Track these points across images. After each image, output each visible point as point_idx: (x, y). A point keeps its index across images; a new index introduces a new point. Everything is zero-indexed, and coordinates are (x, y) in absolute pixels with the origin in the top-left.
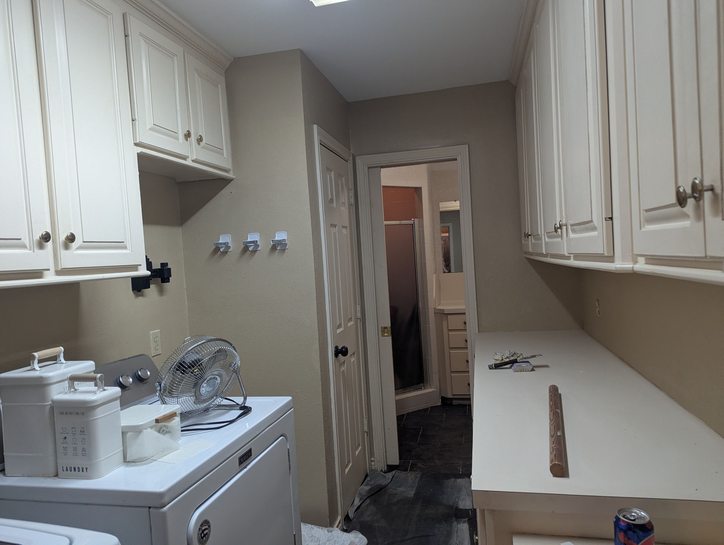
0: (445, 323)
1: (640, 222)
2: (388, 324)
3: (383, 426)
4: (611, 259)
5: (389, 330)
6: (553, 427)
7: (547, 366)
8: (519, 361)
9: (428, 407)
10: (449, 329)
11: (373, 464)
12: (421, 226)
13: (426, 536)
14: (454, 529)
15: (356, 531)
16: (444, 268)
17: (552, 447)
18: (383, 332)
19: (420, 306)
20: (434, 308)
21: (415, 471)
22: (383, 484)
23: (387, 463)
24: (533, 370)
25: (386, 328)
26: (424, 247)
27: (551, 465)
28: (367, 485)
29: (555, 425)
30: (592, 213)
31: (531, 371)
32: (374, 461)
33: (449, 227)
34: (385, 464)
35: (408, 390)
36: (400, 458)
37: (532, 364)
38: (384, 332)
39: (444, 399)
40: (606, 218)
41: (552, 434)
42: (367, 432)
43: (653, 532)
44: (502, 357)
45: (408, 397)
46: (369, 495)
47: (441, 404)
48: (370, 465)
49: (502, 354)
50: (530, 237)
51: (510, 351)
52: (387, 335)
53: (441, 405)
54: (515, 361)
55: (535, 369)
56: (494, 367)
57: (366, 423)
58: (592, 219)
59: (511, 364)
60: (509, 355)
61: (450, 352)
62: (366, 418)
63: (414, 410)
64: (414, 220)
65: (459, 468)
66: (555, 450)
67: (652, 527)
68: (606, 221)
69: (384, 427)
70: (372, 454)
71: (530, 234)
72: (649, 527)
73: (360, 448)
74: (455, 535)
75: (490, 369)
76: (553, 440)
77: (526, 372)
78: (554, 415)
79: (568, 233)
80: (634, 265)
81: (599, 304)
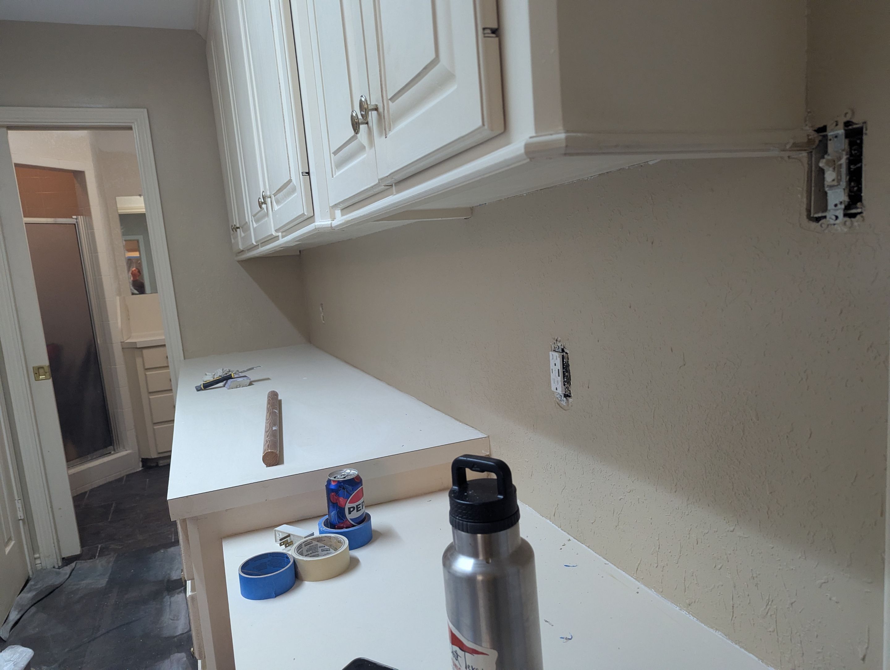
0: (139, 361)
1: (332, 168)
2: (44, 361)
3: (49, 506)
4: (311, 219)
5: (48, 371)
6: (268, 424)
7: (268, 379)
8: (234, 376)
9: (122, 476)
10: (147, 367)
11: (38, 561)
12: (90, 226)
13: (127, 624)
14: (166, 605)
15: (13, 646)
16: (132, 288)
17: (266, 440)
18: (36, 373)
19: (99, 341)
20: (121, 342)
21: (108, 555)
22: (57, 583)
23: (61, 555)
24: (251, 384)
25: (42, 368)
26: (97, 258)
27: (263, 454)
28: (30, 591)
29: (271, 422)
30: (290, 170)
31: (249, 385)
32: (39, 558)
33: (138, 241)
34: (59, 558)
35: (90, 458)
36: (83, 544)
37: (249, 378)
38: (38, 373)
39: (145, 461)
40: (303, 173)
41: (267, 430)
42: (23, 520)
43: (362, 485)
44: (214, 376)
45: (90, 468)
46: (35, 602)
47: (142, 468)
48: (33, 565)
49: (214, 374)
50: (238, 230)
51: (223, 369)
52: (44, 378)
53: (142, 470)
54: (230, 377)
55: (253, 383)
56: (203, 388)
57: (20, 507)
58: (290, 177)
59: (225, 382)
60: (222, 374)
61: (149, 399)
62: (20, 499)
63: (101, 484)
64: (76, 219)
65: (170, 536)
66: (268, 442)
67: (361, 480)
68: (303, 175)
69: (52, 507)
70: (34, 548)
71: (238, 226)
72: (357, 481)
73: (13, 543)
74: (168, 610)
75: (198, 390)
76: (267, 434)
77: (242, 387)
78: (271, 414)
79: (273, 206)
80: (332, 221)
81: (323, 309)
